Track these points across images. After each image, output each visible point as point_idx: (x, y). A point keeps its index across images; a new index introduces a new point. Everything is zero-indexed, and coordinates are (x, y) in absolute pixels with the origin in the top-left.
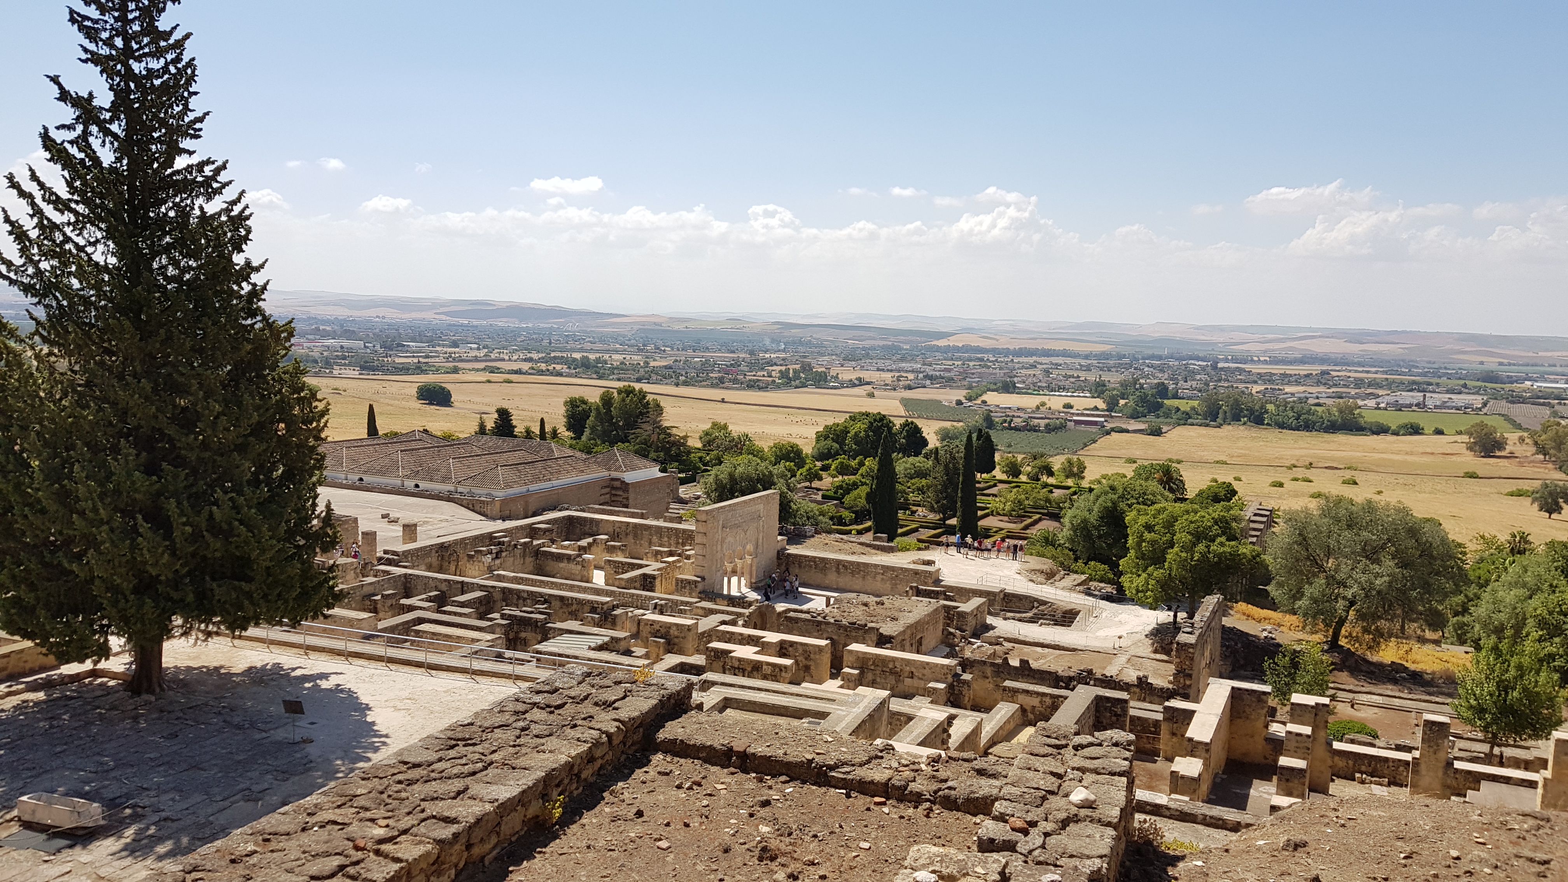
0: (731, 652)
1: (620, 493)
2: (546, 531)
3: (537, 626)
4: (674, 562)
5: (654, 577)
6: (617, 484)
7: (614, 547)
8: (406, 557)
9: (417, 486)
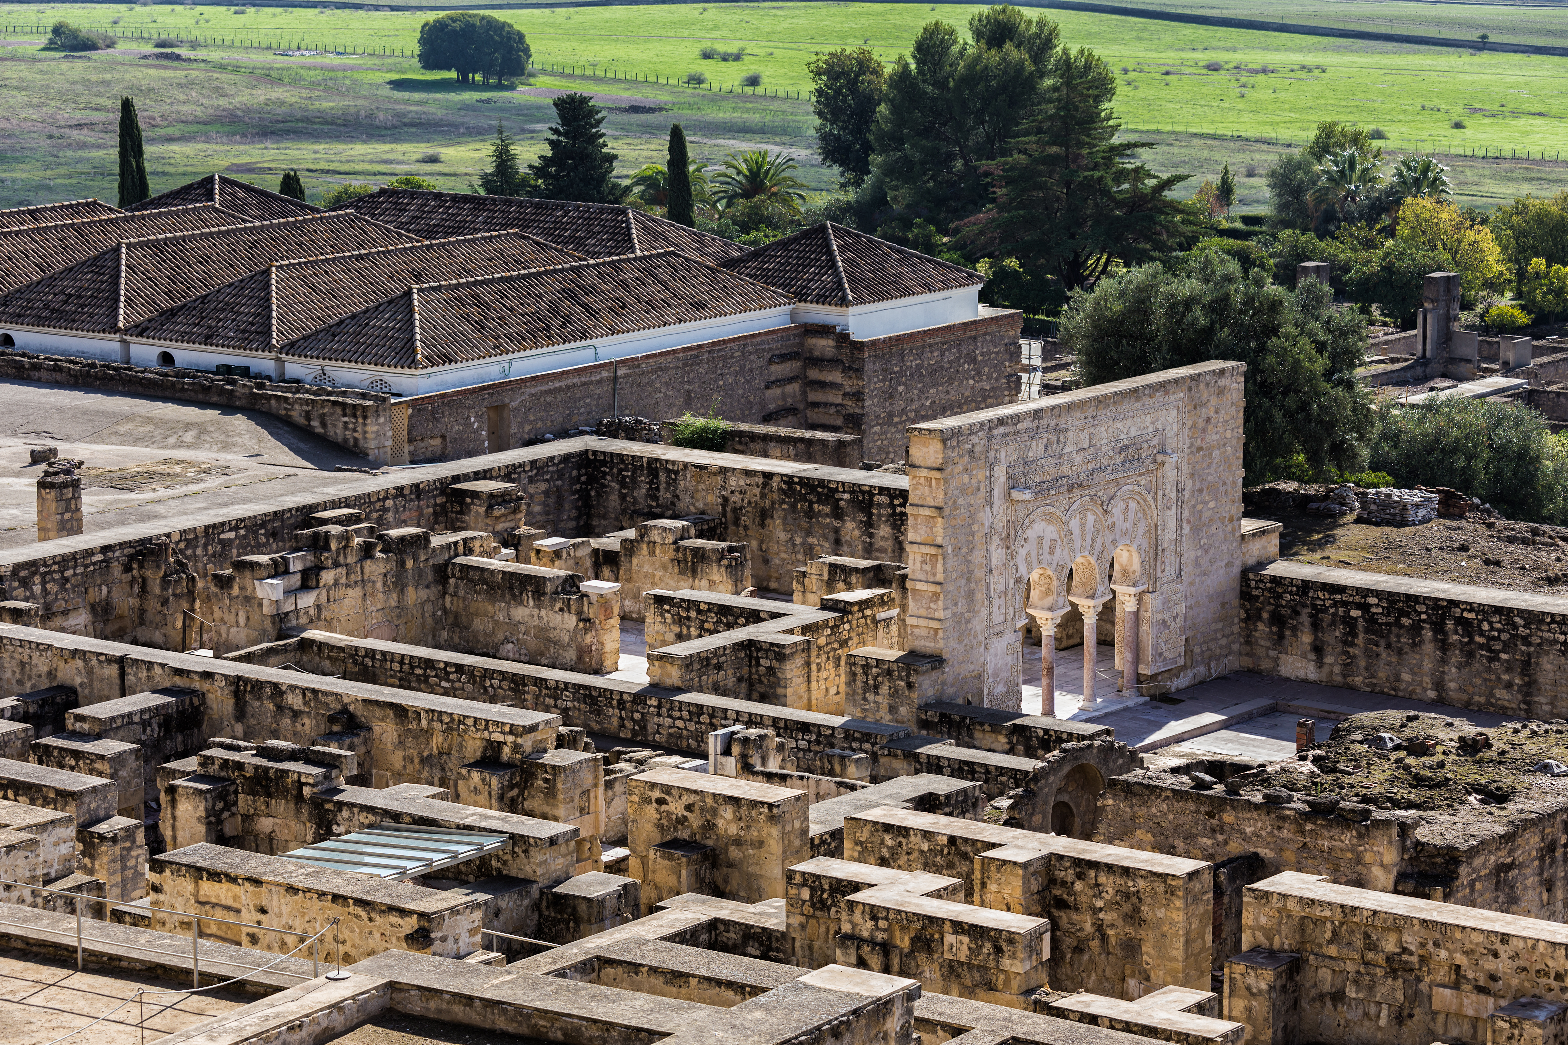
0: (857, 887)
1: (836, 377)
2: (495, 500)
3: (299, 797)
4: (865, 604)
5: (778, 652)
6: (824, 345)
7: (699, 555)
8: (25, 583)
9: (167, 359)
